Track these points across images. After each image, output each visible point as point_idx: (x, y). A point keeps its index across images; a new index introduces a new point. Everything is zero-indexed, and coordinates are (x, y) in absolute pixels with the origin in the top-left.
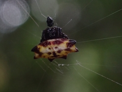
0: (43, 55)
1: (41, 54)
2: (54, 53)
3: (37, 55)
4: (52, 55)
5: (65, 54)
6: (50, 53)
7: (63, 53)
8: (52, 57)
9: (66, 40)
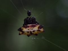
0: (24, 33)
1: (23, 32)
2: (31, 32)
3: (21, 33)
4: (29, 33)
5: (37, 33)
6: (28, 32)
7: (36, 32)
8: (29, 34)
9: (38, 25)
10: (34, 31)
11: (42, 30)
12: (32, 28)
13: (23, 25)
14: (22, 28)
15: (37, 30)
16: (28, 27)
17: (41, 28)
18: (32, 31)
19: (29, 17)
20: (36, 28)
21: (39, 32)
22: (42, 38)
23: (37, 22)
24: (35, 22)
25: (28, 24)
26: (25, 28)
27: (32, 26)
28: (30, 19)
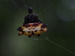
0: (25, 33)
1: (23, 32)
2: (32, 32)
3: (21, 33)
4: (31, 33)
5: (39, 33)
6: (29, 32)
8: (31, 34)
9: (41, 24)
10: (36, 31)
11: (45, 29)
12: (34, 27)
13: (24, 24)
14: (22, 27)
15: (40, 30)
16: (30, 26)
17: (45, 27)
18: (34, 30)
19: (31, 15)
20: (38, 28)
21: (42, 32)
22: (46, 39)
23: (39, 20)
24: (38, 21)
25: (29, 23)
26: (26, 27)
27: (34, 25)
28: (31, 17)
